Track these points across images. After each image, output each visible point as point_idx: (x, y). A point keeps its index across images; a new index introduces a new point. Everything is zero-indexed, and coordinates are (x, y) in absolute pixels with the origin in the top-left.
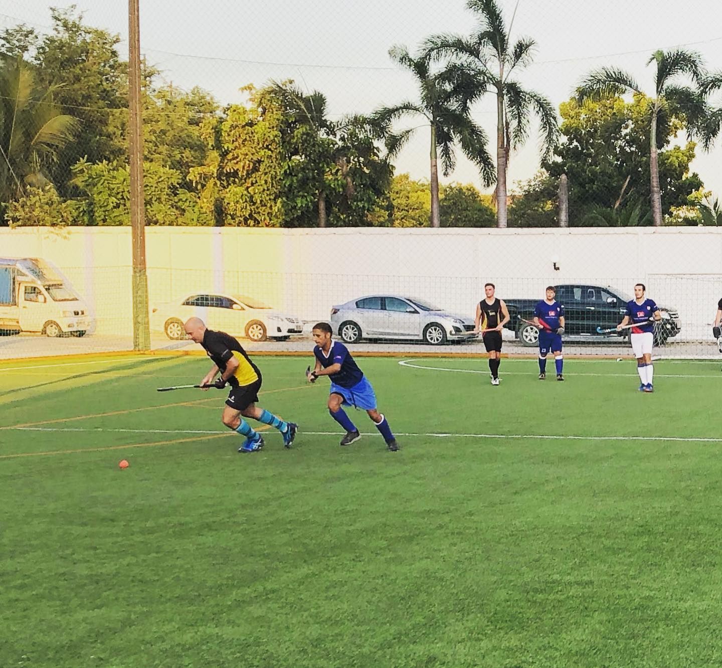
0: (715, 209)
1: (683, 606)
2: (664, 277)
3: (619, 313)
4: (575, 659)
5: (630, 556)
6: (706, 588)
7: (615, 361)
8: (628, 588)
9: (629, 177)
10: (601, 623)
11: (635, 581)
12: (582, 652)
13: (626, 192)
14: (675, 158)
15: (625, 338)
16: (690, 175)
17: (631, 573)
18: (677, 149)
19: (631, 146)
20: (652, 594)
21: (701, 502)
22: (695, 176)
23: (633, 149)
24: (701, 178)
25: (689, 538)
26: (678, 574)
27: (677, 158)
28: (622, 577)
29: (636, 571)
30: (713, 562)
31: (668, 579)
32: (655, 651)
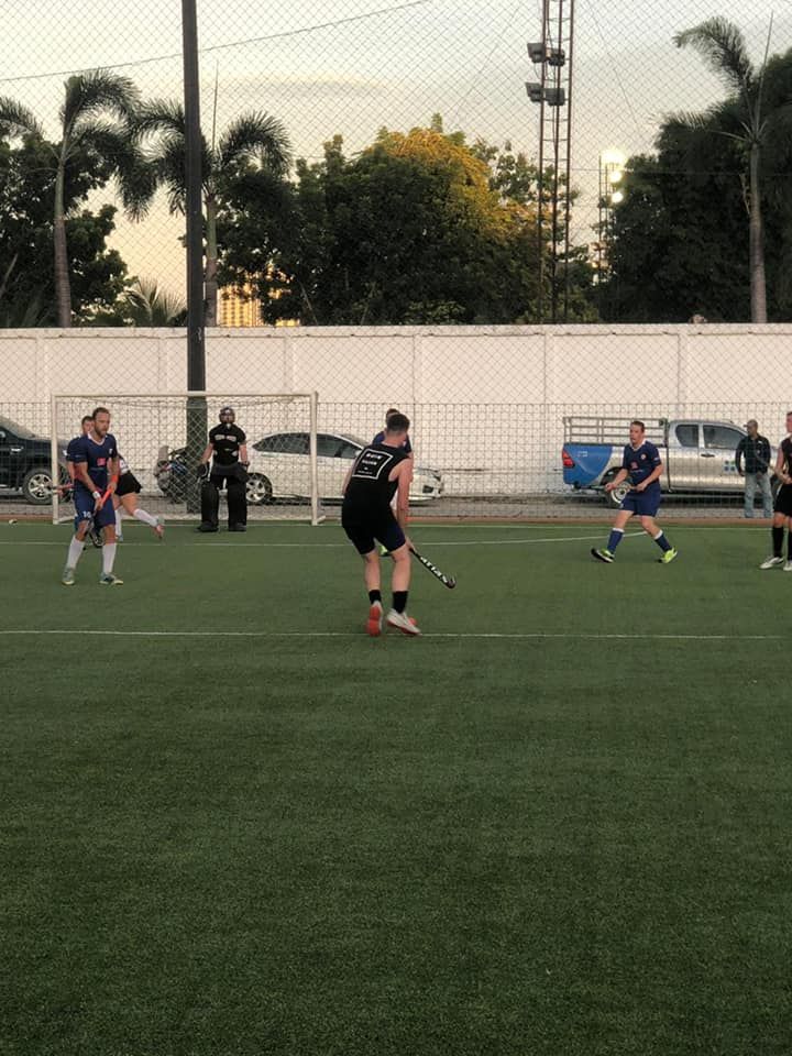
0: (150, 302)
1: (160, 858)
2: (78, 400)
3: (8, 453)
4: (17, 929)
5: (73, 794)
6: (189, 834)
7: (5, 524)
8: (77, 836)
9: (16, 256)
10: (45, 881)
11: (85, 827)
12: (26, 920)
13: (12, 278)
14: (83, 230)
15: (17, 489)
16: (106, 252)
17: (78, 815)
18: (87, 214)
19: (19, 212)
20: (112, 843)
21: (163, 719)
22: (114, 254)
23: (23, 216)
24: (124, 257)
25: (153, 769)
26: (146, 816)
27: (88, 229)
28: (67, 821)
29: (84, 813)
30: (193, 799)
31: (132, 822)
32: (129, 918)
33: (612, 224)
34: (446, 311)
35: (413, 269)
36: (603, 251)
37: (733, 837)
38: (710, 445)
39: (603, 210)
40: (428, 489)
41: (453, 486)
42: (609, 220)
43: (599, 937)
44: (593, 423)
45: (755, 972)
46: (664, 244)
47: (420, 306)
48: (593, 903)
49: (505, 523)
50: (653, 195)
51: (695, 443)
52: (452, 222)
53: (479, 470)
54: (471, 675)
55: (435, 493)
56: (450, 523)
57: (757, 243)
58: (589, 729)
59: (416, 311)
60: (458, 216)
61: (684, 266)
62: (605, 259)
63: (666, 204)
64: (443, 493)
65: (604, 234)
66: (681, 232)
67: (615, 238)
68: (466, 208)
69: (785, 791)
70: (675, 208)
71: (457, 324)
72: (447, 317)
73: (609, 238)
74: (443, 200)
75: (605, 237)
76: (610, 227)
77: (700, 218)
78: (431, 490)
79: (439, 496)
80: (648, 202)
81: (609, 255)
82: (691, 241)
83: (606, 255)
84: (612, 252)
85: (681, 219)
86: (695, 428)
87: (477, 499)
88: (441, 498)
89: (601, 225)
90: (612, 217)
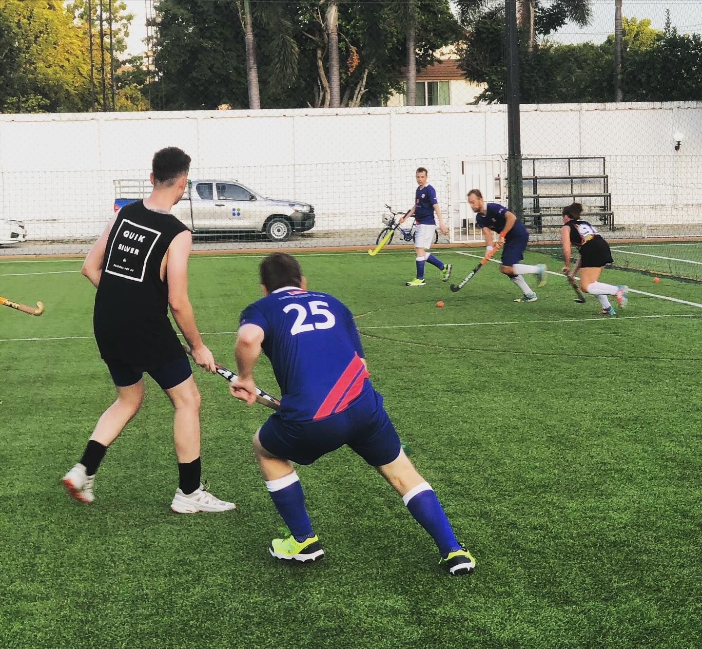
33: (156, 38)
34: (35, 103)
35: (8, 71)
36: (151, 59)
37: (163, 474)
38: (221, 198)
39: (150, 27)
40: (14, 235)
41: (34, 232)
42: (155, 35)
43: (43, 550)
44: (137, 184)
45: (148, 565)
46: (195, 52)
47: (15, 99)
48: (46, 526)
49: (69, 258)
50: (186, 17)
51: (210, 197)
52: (37, 37)
53: (55, 220)
54: (9, 368)
55: (20, 238)
56: (28, 259)
57: (251, 51)
58: (83, 403)
59: (12, 104)
60: (41, 32)
61: (210, 69)
62: (153, 64)
63: (195, 24)
64: (27, 238)
65: (151, 45)
66: (207, 44)
67: (159, 48)
68: (46, 25)
69: (210, 440)
70: (202, 26)
71: (44, 112)
72: (36, 108)
73: (154, 49)
74: (29, 20)
75: (152, 47)
76: (155, 40)
77: (221, 33)
78: (17, 235)
79: (24, 240)
80: (183, 22)
81: (156, 62)
82: (215, 51)
83: (153, 60)
84: (158, 59)
85: (208, 34)
86: (210, 186)
87: (53, 242)
88: (26, 241)
89: (149, 39)
90: (156, 33)
